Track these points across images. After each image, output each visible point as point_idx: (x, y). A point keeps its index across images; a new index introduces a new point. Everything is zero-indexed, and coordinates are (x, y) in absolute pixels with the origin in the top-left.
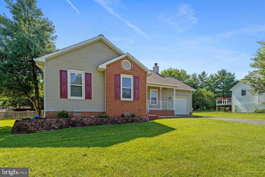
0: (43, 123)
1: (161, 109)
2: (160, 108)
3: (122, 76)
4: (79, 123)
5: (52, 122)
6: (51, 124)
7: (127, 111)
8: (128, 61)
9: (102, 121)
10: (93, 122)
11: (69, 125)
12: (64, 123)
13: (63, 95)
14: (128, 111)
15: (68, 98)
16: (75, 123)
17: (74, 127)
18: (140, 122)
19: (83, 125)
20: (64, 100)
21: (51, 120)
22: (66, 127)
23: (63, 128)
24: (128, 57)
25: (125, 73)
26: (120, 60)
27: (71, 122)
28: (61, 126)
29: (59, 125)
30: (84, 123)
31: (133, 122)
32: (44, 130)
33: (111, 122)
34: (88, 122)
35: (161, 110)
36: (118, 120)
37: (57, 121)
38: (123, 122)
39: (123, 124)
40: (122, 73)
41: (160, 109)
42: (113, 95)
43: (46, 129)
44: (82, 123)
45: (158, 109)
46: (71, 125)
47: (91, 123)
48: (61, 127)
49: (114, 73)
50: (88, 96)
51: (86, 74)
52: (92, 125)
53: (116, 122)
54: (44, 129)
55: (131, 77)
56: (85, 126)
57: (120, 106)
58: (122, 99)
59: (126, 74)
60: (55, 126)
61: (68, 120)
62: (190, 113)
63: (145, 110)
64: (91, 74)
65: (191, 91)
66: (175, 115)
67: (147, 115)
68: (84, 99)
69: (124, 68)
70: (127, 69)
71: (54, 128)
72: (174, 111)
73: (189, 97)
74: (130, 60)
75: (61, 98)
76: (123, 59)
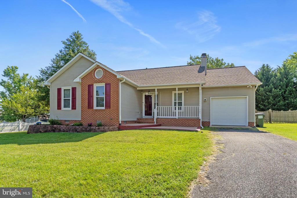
1: (177, 117)
3: (95, 86)
4: (58, 129)
5: (41, 127)
8: (101, 70)
11: (52, 130)
13: (59, 107)
14: (100, 120)
15: (62, 109)
16: (56, 129)
17: (54, 132)
19: (60, 131)
20: (59, 110)
21: (41, 126)
22: (49, 131)
24: (99, 66)
25: (97, 82)
26: (93, 70)
29: (45, 130)
30: (60, 129)
33: (73, 130)
34: (63, 128)
35: (177, 118)
36: (78, 129)
40: (95, 83)
43: (35, 132)
44: (59, 129)
45: (172, 117)
46: (53, 130)
48: (46, 131)
49: (87, 84)
50: (74, 107)
51: (72, 88)
53: (76, 130)
54: (34, 132)
55: (103, 85)
57: (92, 114)
58: (95, 107)
60: (42, 130)
61: (52, 126)
62: (251, 124)
63: (117, 119)
64: (76, 88)
65: (248, 87)
66: (201, 126)
67: (120, 124)
68: (71, 110)
69: (97, 78)
70: (99, 78)
71: (40, 132)
72: (200, 119)
73: (248, 97)
74: (101, 68)
75: (57, 109)
76: (96, 69)
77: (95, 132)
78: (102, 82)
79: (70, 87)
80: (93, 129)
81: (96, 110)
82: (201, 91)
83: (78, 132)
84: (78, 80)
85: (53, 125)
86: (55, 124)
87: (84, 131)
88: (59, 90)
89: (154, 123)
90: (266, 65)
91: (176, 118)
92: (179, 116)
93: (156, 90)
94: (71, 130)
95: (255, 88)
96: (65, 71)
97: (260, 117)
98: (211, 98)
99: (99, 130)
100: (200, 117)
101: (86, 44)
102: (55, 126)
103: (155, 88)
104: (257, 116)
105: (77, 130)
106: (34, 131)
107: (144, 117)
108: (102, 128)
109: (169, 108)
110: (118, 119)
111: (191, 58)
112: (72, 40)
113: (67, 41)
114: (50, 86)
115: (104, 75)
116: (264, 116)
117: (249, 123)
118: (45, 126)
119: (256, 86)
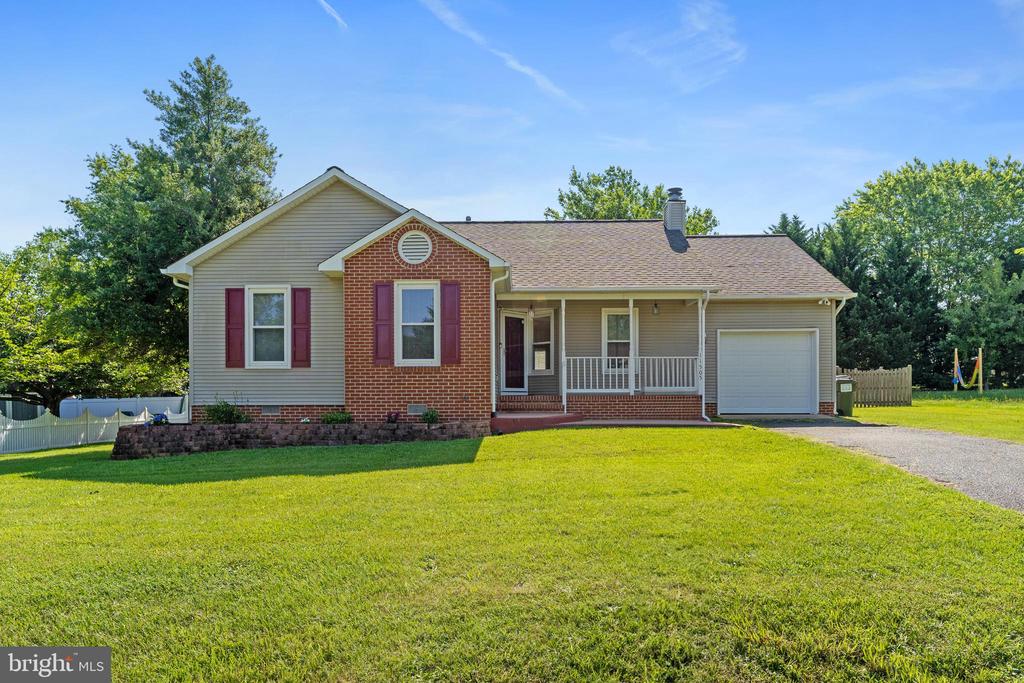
1: (631, 390)
2: (627, 387)
3: (400, 287)
4: (258, 437)
6: (182, 438)
7: (416, 402)
8: (422, 234)
9: (316, 434)
10: (295, 437)
11: (230, 443)
12: (219, 436)
13: (234, 358)
14: (421, 402)
15: (247, 367)
16: (248, 437)
17: (243, 448)
18: (436, 438)
19: (268, 443)
20: (236, 371)
21: (185, 430)
22: (222, 447)
23: (213, 450)
24: (417, 222)
25: (409, 274)
26: (393, 236)
28: (209, 445)
29: (204, 442)
30: (271, 437)
31: (413, 439)
32: (164, 454)
33: (339, 438)
34: (283, 434)
35: (632, 393)
36: (361, 433)
37: (199, 432)
38: (379, 437)
39: (377, 442)
40: (400, 278)
41: (626, 391)
42: (369, 350)
43: (168, 451)
44: (264, 439)
46: (237, 443)
47: (290, 438)
48: (208, 448)
49: (371, 281)
50: (302, 358)
51: (295, 291)
52: (290, 444)
53: (355, 438)
54: (162, 452)
55: (434, 285)
56: (272, 448)
57: (391, 385)
58: (399, 361)
59: (414, 278)
60: (191, 443)
61: (230, 428)
62: (825, 407)
63: (487, 398)
64: (310, 289)
65: (820, 303)
66: (704, 416)
67: (493, 415)
68: (289, 367)
69: (406, 260)
70: (415, 262)
71: (189, 450)
72: (701, 397)
73: (817, 330)
74: (425, 228)
75: (227, 366)
76: (403, 230)
78: (426, 277)
79: (283, 285)
80: (421, 431)
81: (407, 370)
82: (702, 313)
83: (362, 442)
84: (335, 265)
85: (226, 422)
87: (386, 438)
88: (234, 297)
89: (563, 410)
90: (790, 218)
91: (628, 395)
92: (637, 386)
93: (563, 305)
94: (334, 435)
95: (837, 306)
96: (262, 228)
97: (846, 388)
98: (719, 331)
100: (702, 392)
101: (246, 110)
102: (242, 426)
103: (557, 299)
104: (839, 383)
105: (359, 437)
106: (164, 448)
107: (502, 394)
108: (455, 427)
109: (594, 361)
111: (575, 180)
112: (186, 88)
114: (191, 282)
115: (436, 254)
116: (854, 386)
117: (822, 404)
118: (203, 430)
119: (841, 301)
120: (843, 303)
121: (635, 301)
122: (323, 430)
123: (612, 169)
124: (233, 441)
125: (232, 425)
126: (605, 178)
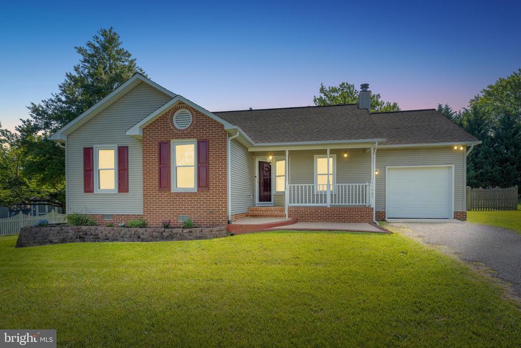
0: (37, 233)
1: (328, 204)
2: (325, 202)
3: (174, 143)
4: (91, 234)
7: (182, 214)
8: (188, 111)
11: (77, 238)
12: (71, 233)
13: (89, 188)
14: (186, 214)
15: (95, 193)
16: (86, 234)
17: (83, 241)
19: (96, 238)
20: (90, 195)
23: (66, 242)
24: (183, 103)
25: (178, 136)
26: (169, 113)
27: (81, 233)
28: (64, 239)
29: (61, 237)
30: (97, 235)
34: (105, 233)
35: (329, 206)
40: (173, 138)
41: (325, 205)
42: (156, 182)
43: (38, 243)
44: (95, 235)
45: (319, 204)
46: (80, 238)
48: (63, 241)
49: (157, 141)
50: (124, 188)
51: (119, 148)
54: (35, 243)
55: (194, 142)
56: (98, 241)
57: (169, 203)
58: (174, 189)
59: (181, 138)
61: (78, 229)
62: (458, 215)
63: (224, 212)
64: (128, 147)
65: (456, 148)
66: (374, 221)
67: (229, 222)
68: (117, 192)
69: (178, 127)
70: (183, 128)
71: (51, 242)
72: (373, 209)
73: (453, 166)
74: (188, 107)
75: (85, 192)
76: (175, 109)
77: (181, 239)
78: (189, 138)
79: (114, 145)
80: (177, 233)
81: (178, 194)
82: (373, 156)
83: (143, 240)
84: (135, 131)
85: (77, 225)
86: (82, 224)
87: (157, 237)
89: (285, 216)
90: (443, 107)
91: (326, 207)
92: (332, 202)
93: (287, 154)
94: (127, 236)
95: (467, 150)
96: (102, 111)
98: (387, 167)
99: (190, 236)
100: (373, 205)
101: (129, 55)
102: (84, 228)
103: (284, 150)
105: (141, 237)
106: (36, 241)
107: (257, 205)
108: (198, 231)
109: (309, 186)
110: (226, 212)
111: (322, 90)
112: (97, 45)
113: (87, 48)
114: (66, 144)
115: (195, 123)
117: (456, 213)
118: (62, 230)
119: (470, 147)
120: (472, 148)
121: (330, 150)
122: (122, 232)
123: (343, 84)
124: (78, 236)
125: (79, 227)
126: (339, 89)
